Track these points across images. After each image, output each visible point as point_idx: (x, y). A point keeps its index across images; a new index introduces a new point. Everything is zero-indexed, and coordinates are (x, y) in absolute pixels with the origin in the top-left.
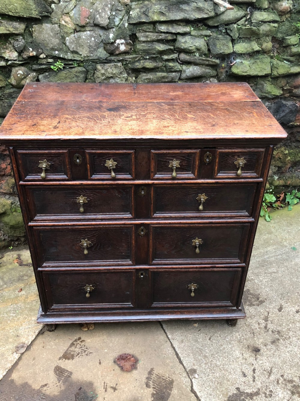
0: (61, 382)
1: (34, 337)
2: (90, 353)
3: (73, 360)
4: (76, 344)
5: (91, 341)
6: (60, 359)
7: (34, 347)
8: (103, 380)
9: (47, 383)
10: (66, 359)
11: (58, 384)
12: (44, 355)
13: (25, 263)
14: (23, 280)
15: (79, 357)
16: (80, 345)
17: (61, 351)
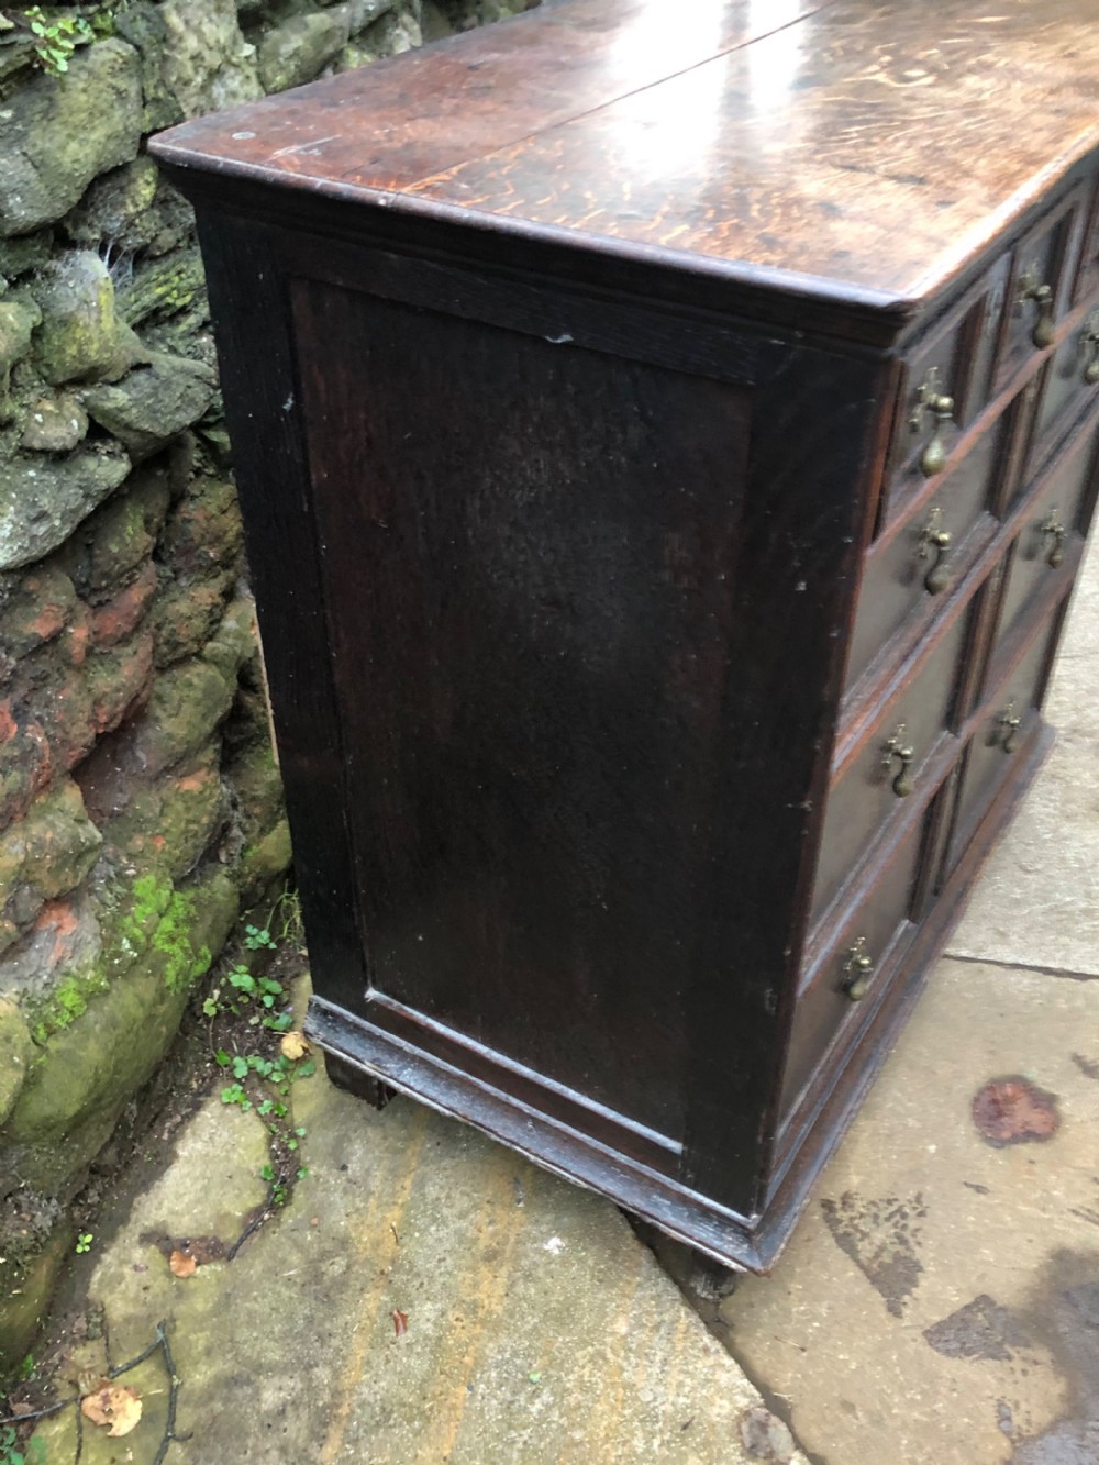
0: (1012, 1351)
1: (729, 1361)
2: (918, 1199)
3: (921, 1269)
4: (850, 1230)
5: (858, 1174)
6: (895, 1310)
7: (783, 1385)
8: (1062, 1213)
9: (993, 1402)
10: (909, 1293)
11: (1017, 1364)
12: (845, 1362)
13: (231, 1235)
14: (341, 1284)
15: (919, 1244)
16: (862, 1215)
17: (857, 1290)
